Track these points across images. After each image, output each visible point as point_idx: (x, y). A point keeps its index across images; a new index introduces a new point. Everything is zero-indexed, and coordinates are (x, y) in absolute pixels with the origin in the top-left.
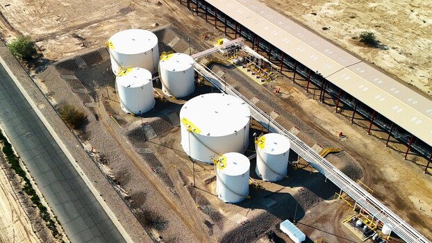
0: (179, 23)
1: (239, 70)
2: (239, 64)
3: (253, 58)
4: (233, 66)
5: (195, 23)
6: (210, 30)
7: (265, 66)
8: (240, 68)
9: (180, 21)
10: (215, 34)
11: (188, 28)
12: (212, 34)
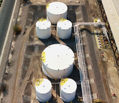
0: (88, 5)
1: (95, 37)
2: (97, 34)
3: (104, 35)
4: (94, 34)
5: (95, 7)
6: (98, 13)
7: (106, 40)
8: (96, 36)
9: (89, 4)
10: (99, 15)
11: (90, 8)
12: (98, 15)
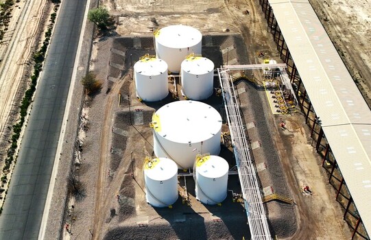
0: (249, 35)
1: (265, 95)
2: (270, 88)
3: (284, 87)
4: (263, 88)
5: (264, 38)
6: (271, 49)
7: (290, 98)
8: (268, 93)
9: (251, 33)
10: (273, 54)
11: (254, 41)
12: (270, 53)
